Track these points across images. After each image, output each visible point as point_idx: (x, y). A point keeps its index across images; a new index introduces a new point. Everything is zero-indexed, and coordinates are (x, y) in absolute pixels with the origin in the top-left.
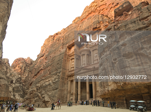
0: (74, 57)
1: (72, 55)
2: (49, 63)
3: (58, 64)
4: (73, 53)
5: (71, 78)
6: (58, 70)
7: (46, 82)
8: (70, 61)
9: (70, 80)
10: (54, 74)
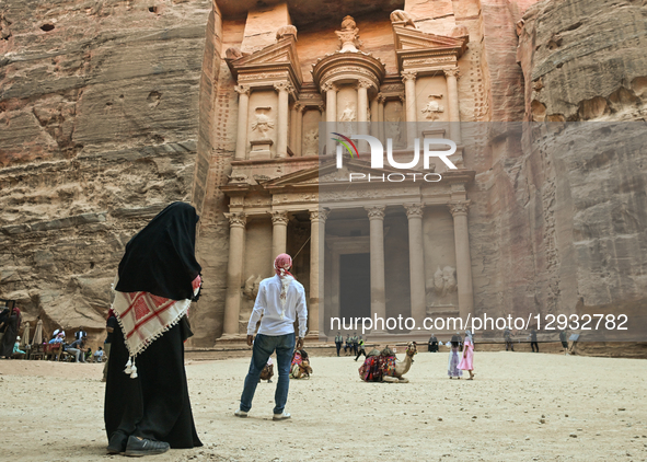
0: (275, 83)
1: (261, 62)
2: (42, 73)
3: (153, 93)
4: (269, 50)
5: (249, 203)
6: (159, 138)
7: (32, 201)
8: (244, 98)
9: (241, 216)
10: (119, 161)
